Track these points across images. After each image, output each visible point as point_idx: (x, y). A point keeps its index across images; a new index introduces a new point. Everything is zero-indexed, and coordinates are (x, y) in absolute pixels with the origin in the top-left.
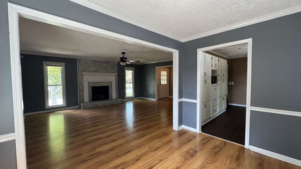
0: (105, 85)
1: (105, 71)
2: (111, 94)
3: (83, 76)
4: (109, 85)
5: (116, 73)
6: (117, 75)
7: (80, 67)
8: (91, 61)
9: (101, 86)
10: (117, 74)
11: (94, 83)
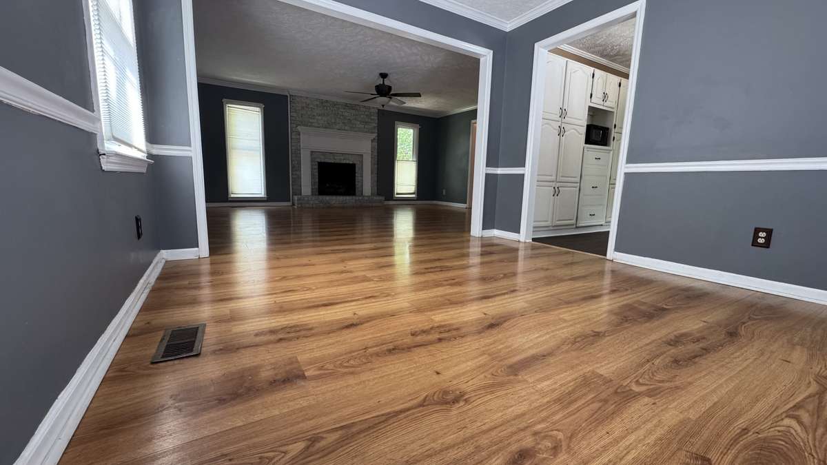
0: (347, 162)
1: (346, 128)
2: (360, 184)
3: (299, 135)
4: (355, 162)
5: (372, 133)
6: (374, 139)
7: (294, 114)
8: (318, 103)
9: (338, 161)
10: (374, 136)
11: (324, 153)
